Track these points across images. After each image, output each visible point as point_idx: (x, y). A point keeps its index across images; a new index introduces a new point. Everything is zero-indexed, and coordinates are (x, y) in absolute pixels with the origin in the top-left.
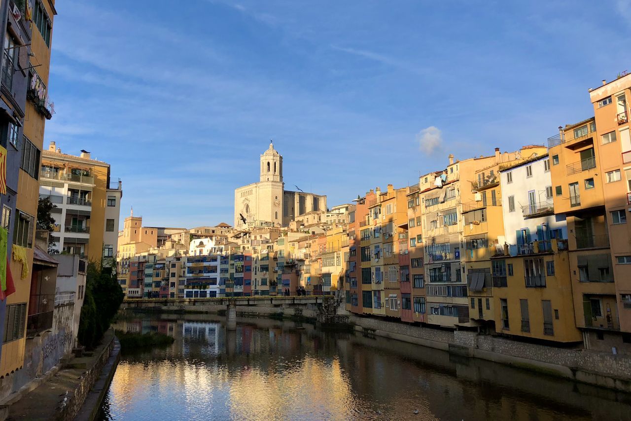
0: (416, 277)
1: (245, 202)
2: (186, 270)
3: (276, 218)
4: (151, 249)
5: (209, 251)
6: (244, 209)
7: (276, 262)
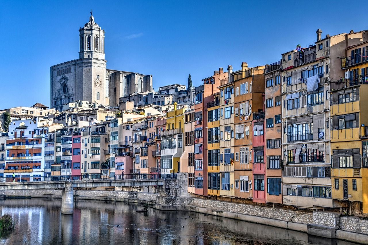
0: (271, 158)
1: (63, 81)
2: (6, 153)
3: (97, 99)
5: (31, 133)
6: (61, 88)
7: (108, 145)
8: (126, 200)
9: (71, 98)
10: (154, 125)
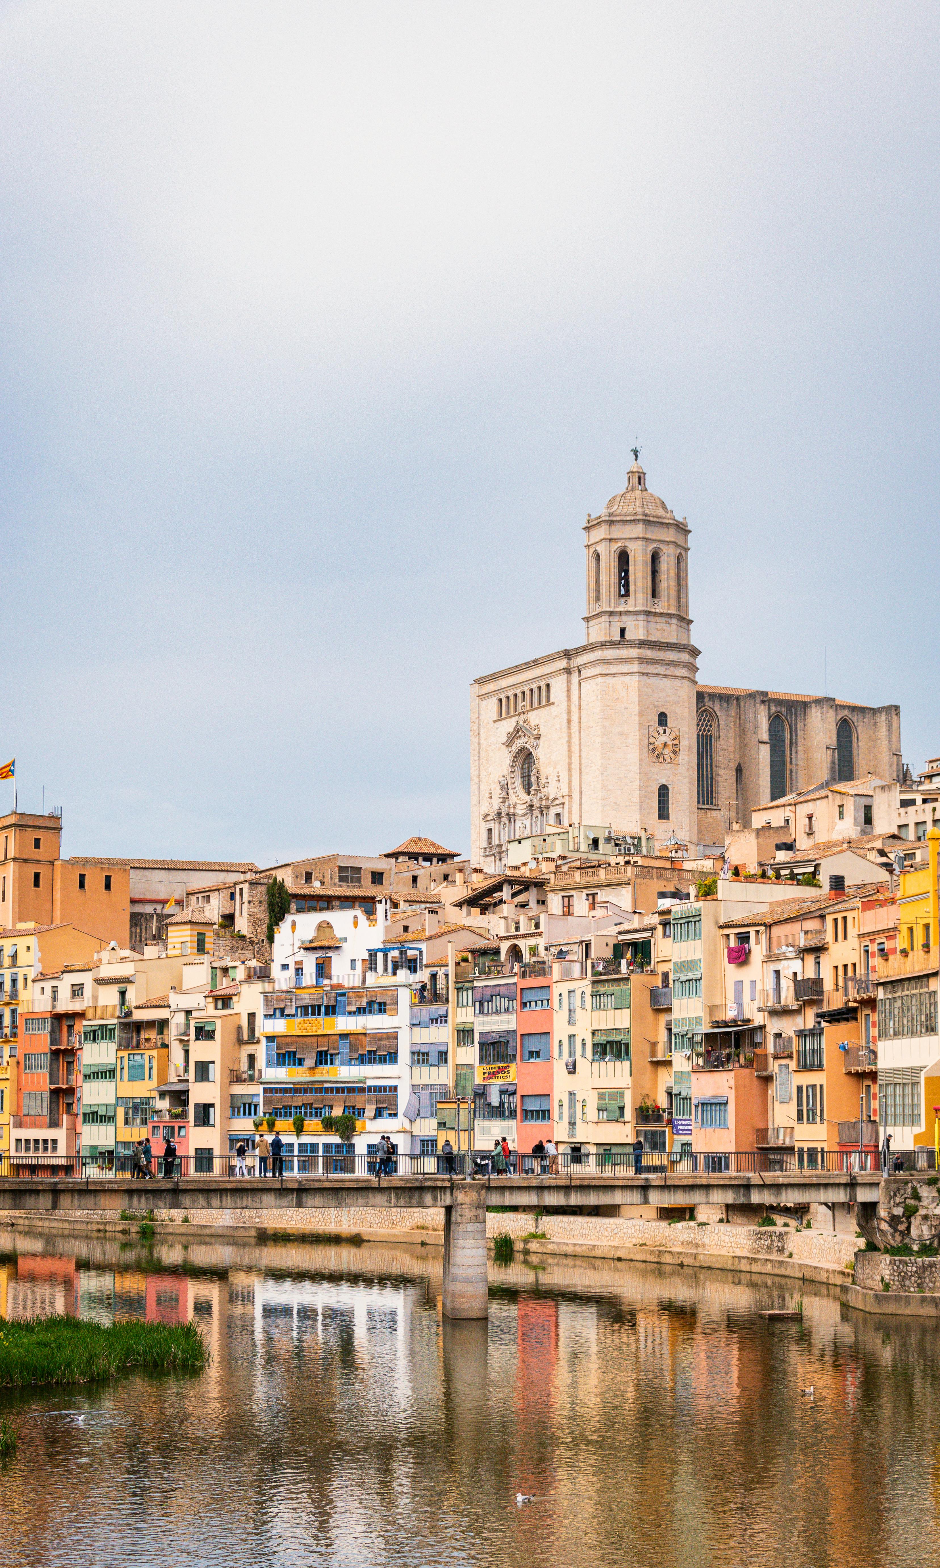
1: (520, 742)
2: (261, 1051)
3: (664, 814)
4: (105, 955)
5: (359, 965)
6: (512, 772)
7: (663, 1019)
8: (740, 1262)
9: (553, 811)
10: (852, 932)
